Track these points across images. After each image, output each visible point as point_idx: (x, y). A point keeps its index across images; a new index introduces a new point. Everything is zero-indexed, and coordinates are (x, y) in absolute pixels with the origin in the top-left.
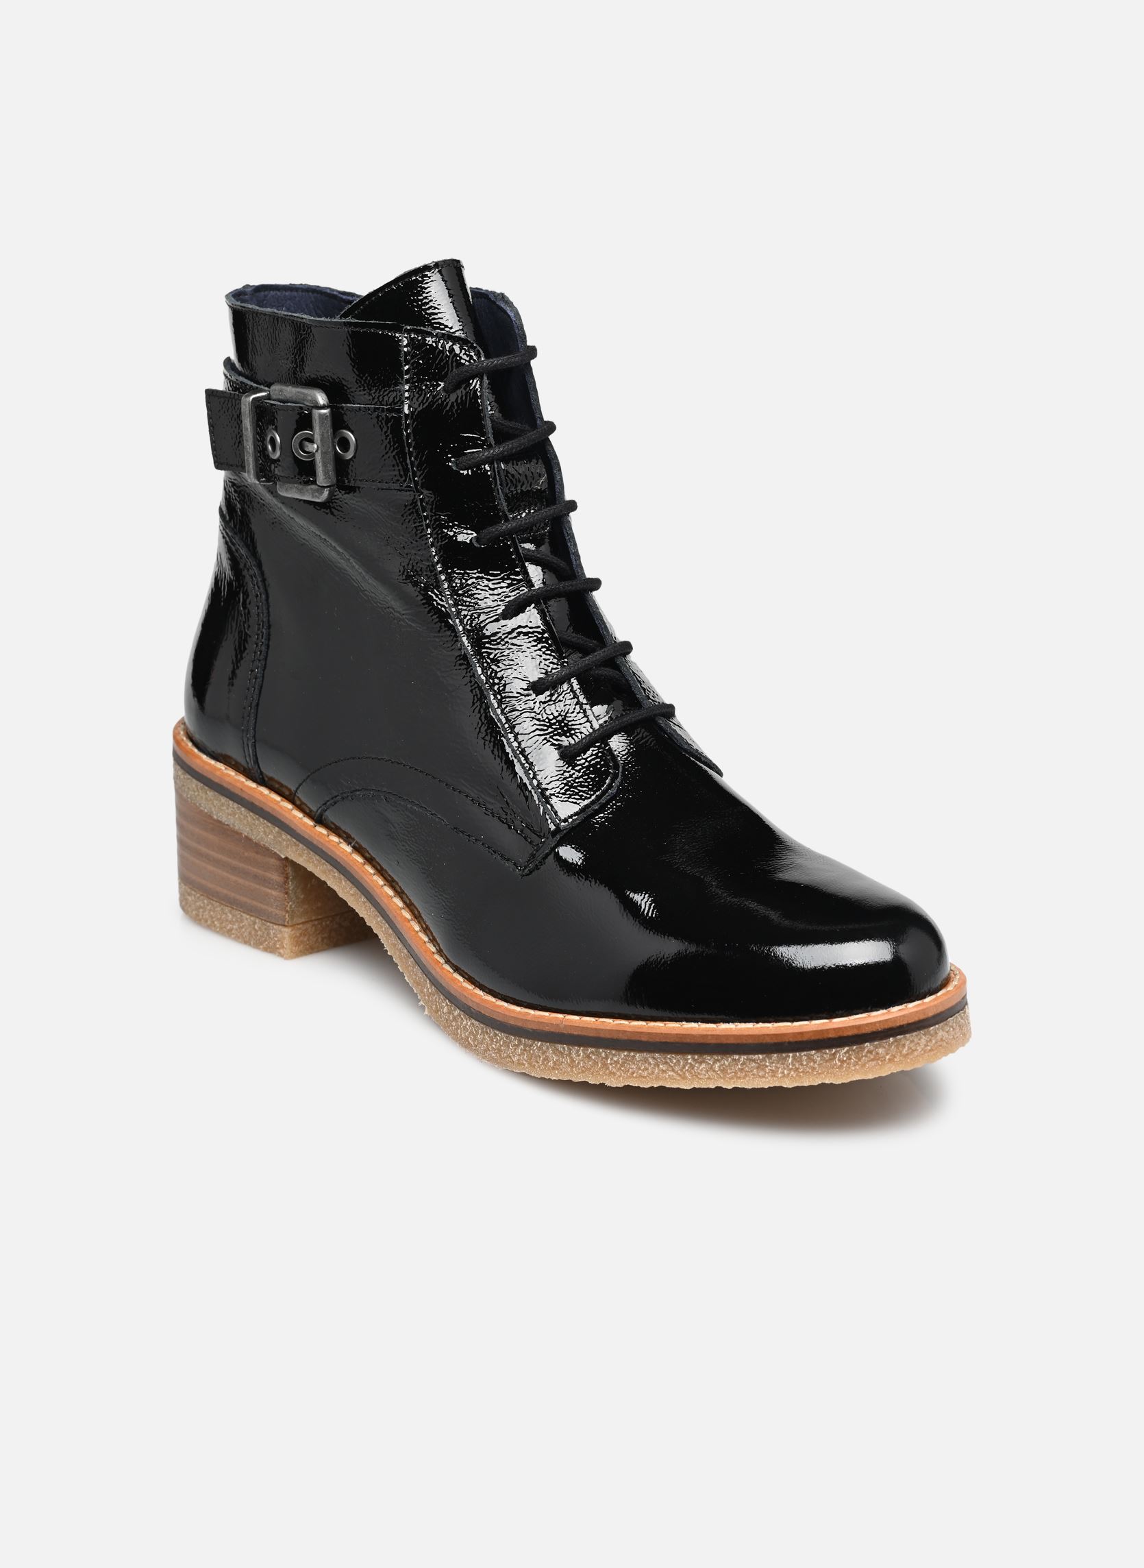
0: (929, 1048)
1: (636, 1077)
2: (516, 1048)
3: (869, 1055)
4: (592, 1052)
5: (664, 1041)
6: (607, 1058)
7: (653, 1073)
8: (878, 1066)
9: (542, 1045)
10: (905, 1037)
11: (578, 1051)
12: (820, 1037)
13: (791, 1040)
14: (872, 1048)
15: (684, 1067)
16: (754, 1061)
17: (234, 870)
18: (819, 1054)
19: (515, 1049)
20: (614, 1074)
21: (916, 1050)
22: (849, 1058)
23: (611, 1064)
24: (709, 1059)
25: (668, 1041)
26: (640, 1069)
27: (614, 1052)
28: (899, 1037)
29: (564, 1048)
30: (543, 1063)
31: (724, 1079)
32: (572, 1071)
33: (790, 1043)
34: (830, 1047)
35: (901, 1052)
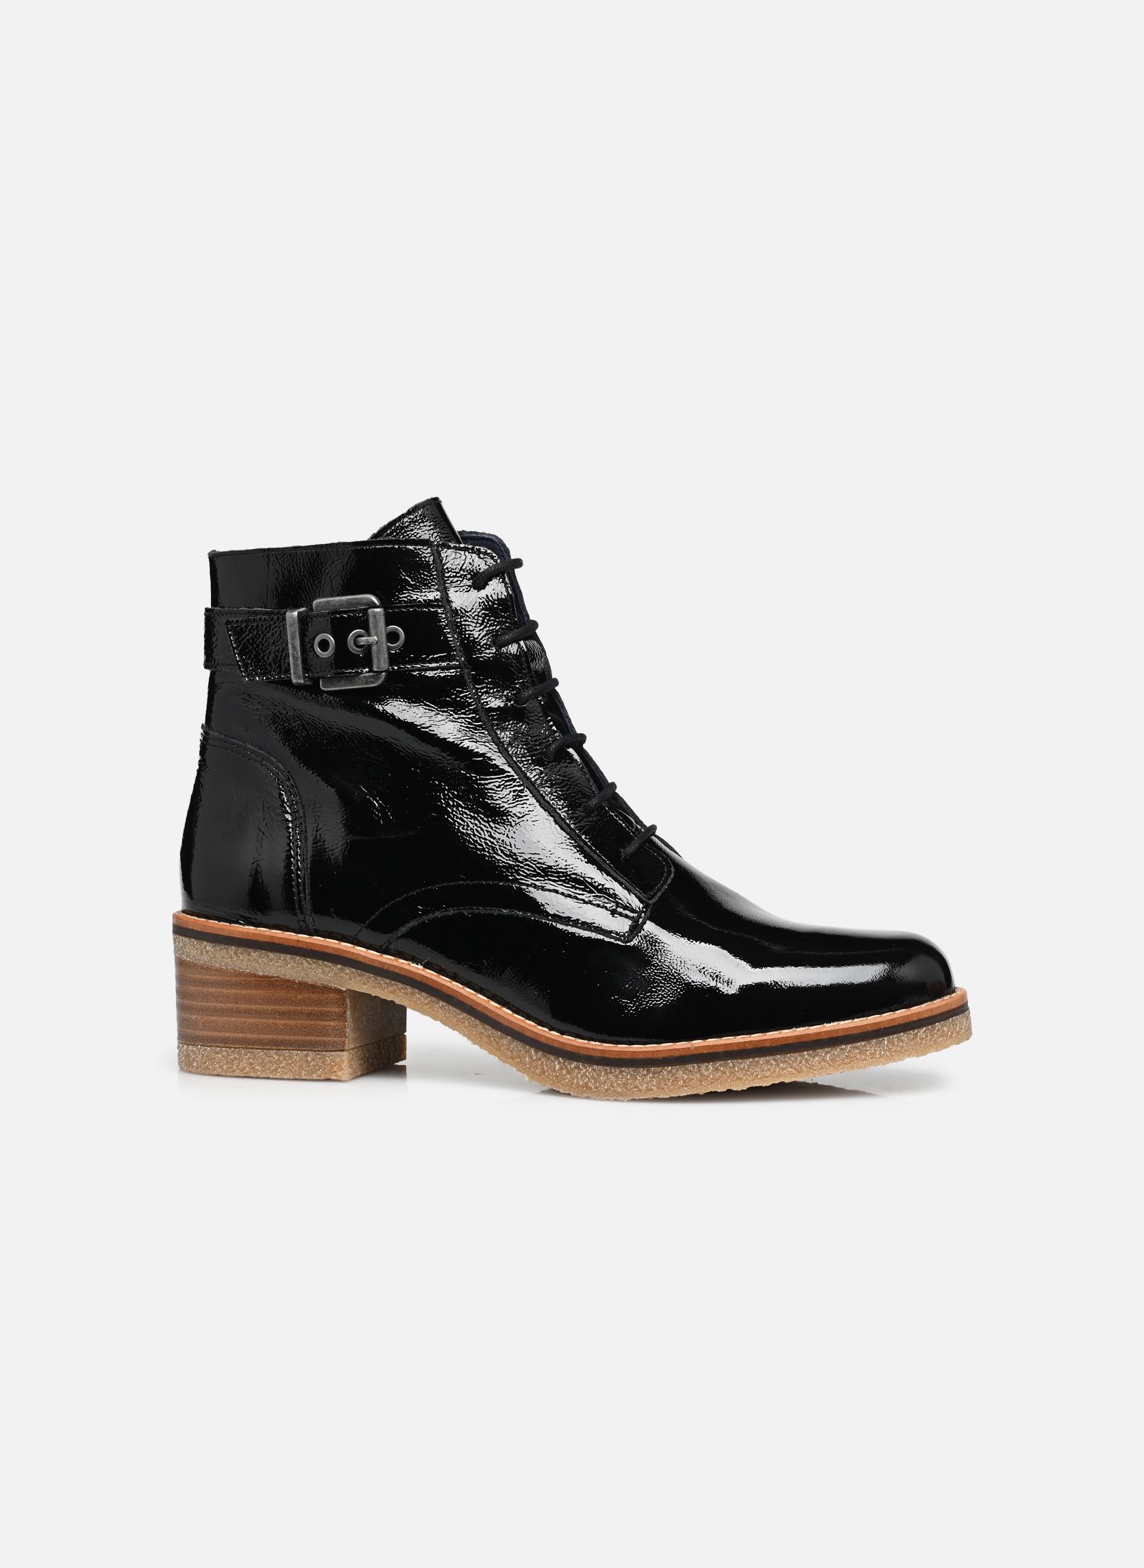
1: (760, 1078)
2: (645, 1079)
4: (721, 1065)
5: (785, 1043)
6: (734, 1067)
7: (774, 1071)
9: (671, 1069)
11: (707, 1067)
12: (907, 1021)
13: (886, 1026)
15: (801, 1062)
16: (857, 1048)
17: (283, 1015)
18: (905, 1035)
19: (643, 1079)
20: (741, 1079)
23: (738, 1071)
24: (821, 1052)
25: (788, 1042)
26: (763, 1070)
27: (740, 1061)
29: (694, 1067)
30: (672, 1084)
31: (833, 1067)
32: (701, 1085)
33: (885, 1028)
34: (913, 1028)
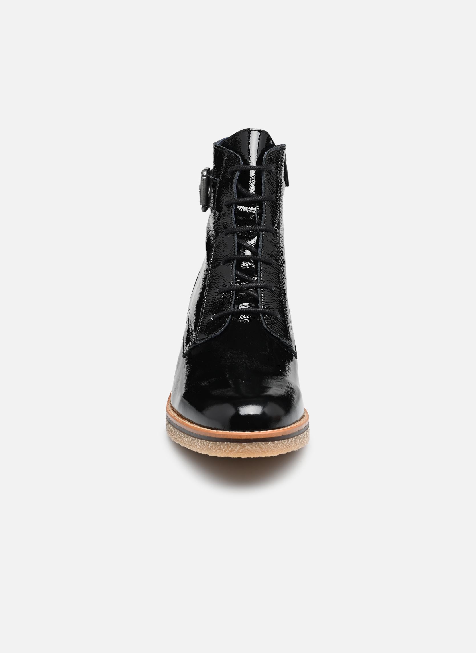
0: (241, 451)
3: (218, 447)
8: (221, 453)
10: (231, 444)
14: (219, 444)
21: (235, 450)
22: (213, 446)
28: (228, 443)
35: (229, 449)
